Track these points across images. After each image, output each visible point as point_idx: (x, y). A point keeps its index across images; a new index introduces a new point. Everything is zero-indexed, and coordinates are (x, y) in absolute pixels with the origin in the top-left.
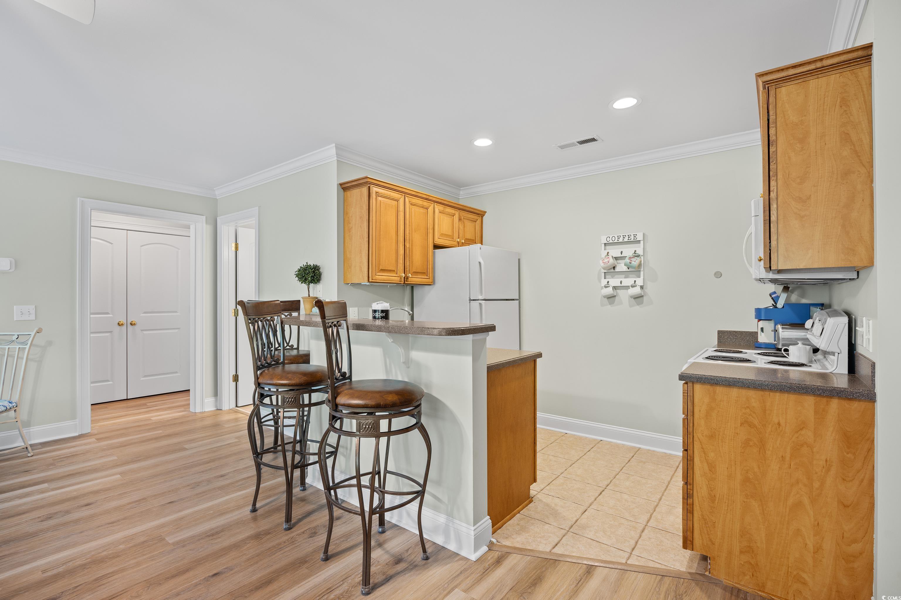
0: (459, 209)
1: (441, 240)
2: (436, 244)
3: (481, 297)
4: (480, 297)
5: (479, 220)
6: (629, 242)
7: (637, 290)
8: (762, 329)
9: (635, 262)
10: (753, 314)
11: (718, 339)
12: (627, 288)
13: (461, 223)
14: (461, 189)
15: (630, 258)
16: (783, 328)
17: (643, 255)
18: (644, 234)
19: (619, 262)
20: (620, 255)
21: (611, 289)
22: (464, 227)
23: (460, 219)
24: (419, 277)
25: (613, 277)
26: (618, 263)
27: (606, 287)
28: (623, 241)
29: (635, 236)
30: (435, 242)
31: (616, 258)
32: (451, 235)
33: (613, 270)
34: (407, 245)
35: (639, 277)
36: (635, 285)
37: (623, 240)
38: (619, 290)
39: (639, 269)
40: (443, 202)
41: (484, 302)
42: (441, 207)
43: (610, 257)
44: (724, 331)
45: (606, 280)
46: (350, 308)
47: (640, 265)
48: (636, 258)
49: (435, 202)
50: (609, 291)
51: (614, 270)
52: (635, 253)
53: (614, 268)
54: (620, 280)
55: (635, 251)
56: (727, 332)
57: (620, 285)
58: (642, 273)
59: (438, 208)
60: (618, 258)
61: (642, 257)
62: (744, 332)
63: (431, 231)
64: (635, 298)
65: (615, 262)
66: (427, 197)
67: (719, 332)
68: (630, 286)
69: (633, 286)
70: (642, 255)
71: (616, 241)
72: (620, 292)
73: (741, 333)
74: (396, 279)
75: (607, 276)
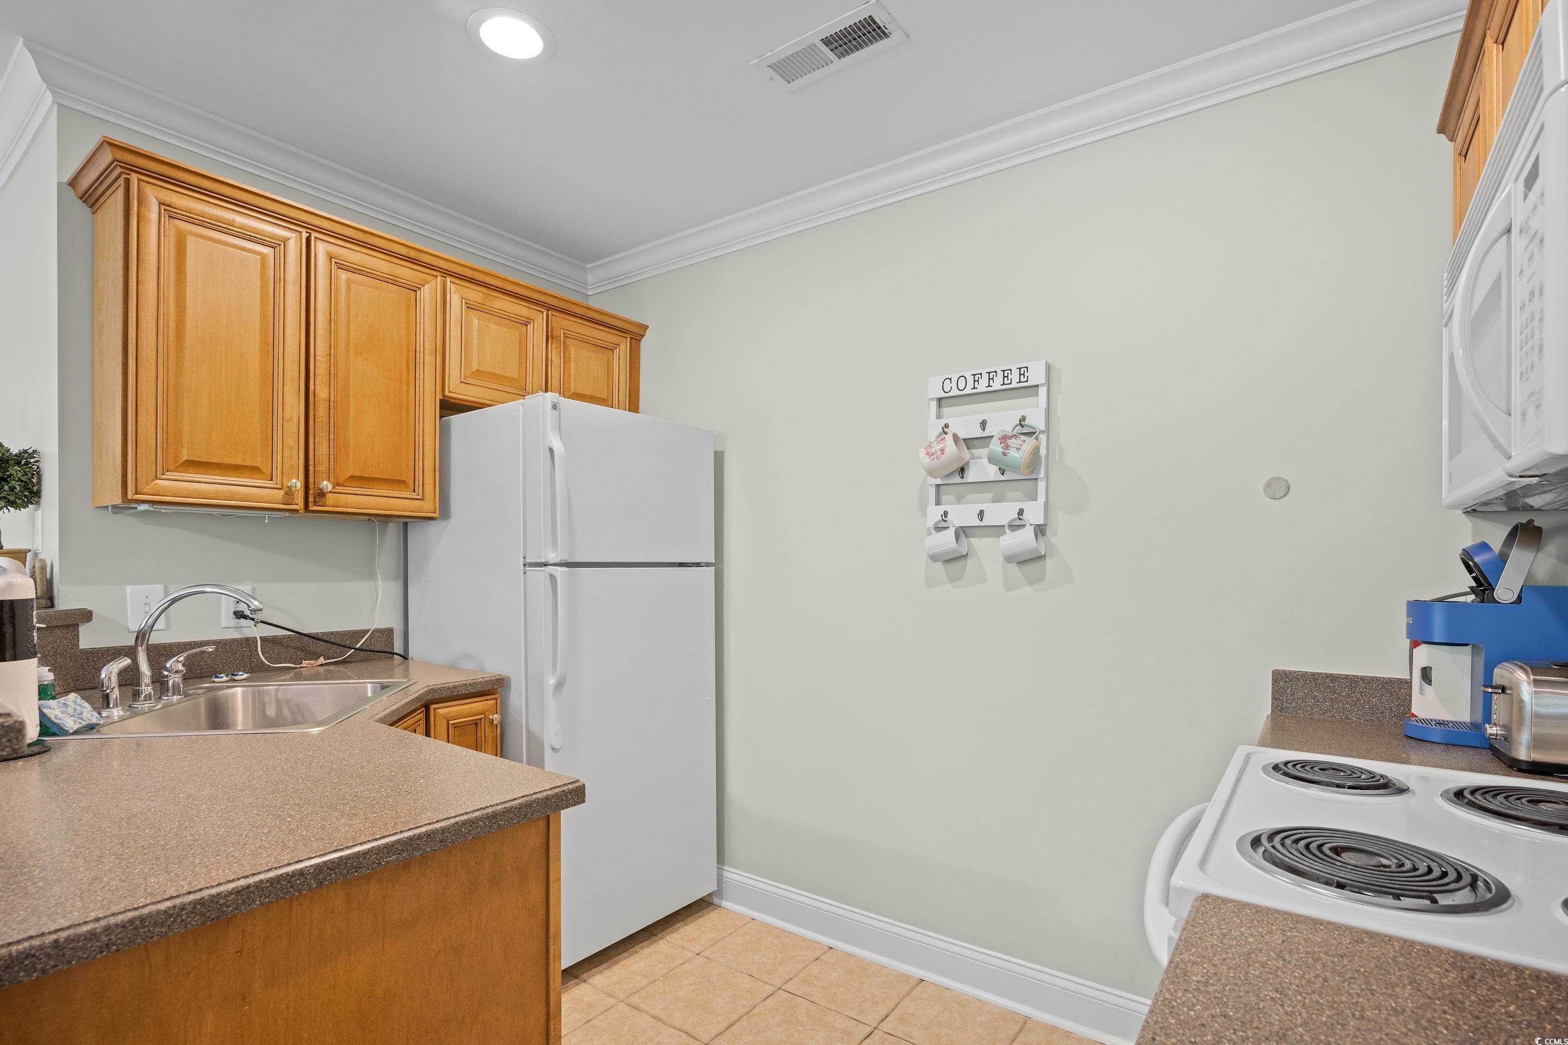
0: (550, 308)
1: (474, 387)
2: (448, 397)
3: (553, 555)
4: (552, 557)
5: (622, 346)
6: (1006, 393)
7: (1025, 538)
8: (1426, 675)
9: (1020, 452)
10: (1401, 621)
11: (1274, 698)
12: (997, 530)
13: (557, 348)
14: (588, 266)
15: (1004, 439)
16: (1536, 683)
17: (1047, 431)
18: (1048, 367)
19: (976, 455)
20: (978, 433)
21: (950, 534)
22: (566, 360)
23: (552, 336)
24: (376, 492)
25: (959, 500)
26: (973, 458)
27: (938, 529)
28: (990, 389)
29: (1023, 371)
30: (447, 393)
31: (970, 443)
32: (516, 376)
33: (957, 479)
34: (321, 390)
35: (1034, 498)
36: (1019, 523)
37: (989, 386)
38: (977, 539)
39: (1031, 473)
40: (480, 277)
41: (562, 572)
42: (475, 294)
43: (949, 438)
44: (1295, 672)
45: (941, 509)
46: (128, 586)
47: (1035, 458)
48: (1023, 437)
49: (446, 273)
50: (947, 539)
51: (963, 478)
52: (1021, 425)
53: (962, 470)
54: (978, 508)
55: (1023, 418)
56: (1304, 675)
57: (977, 523)
58: (1042, 485)
59: (456, 294)
60: (975, 442)
61: (1043, 438)
62: (1362, 678)
63: (429, 359)
64: (1021, 563)
65: (966, 455)
66: (413, 254)
67: (1279, 677)
68: (1006, 527)
69: (1014, 527)
70: (1043, 429)
71: (968, 391)
72: (979, 544)
73: (1353, 682)
74: (272, 496)
75: (944, 498)
